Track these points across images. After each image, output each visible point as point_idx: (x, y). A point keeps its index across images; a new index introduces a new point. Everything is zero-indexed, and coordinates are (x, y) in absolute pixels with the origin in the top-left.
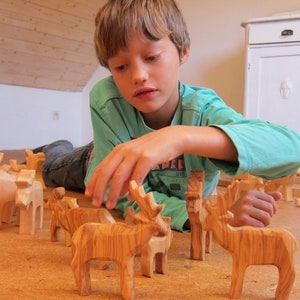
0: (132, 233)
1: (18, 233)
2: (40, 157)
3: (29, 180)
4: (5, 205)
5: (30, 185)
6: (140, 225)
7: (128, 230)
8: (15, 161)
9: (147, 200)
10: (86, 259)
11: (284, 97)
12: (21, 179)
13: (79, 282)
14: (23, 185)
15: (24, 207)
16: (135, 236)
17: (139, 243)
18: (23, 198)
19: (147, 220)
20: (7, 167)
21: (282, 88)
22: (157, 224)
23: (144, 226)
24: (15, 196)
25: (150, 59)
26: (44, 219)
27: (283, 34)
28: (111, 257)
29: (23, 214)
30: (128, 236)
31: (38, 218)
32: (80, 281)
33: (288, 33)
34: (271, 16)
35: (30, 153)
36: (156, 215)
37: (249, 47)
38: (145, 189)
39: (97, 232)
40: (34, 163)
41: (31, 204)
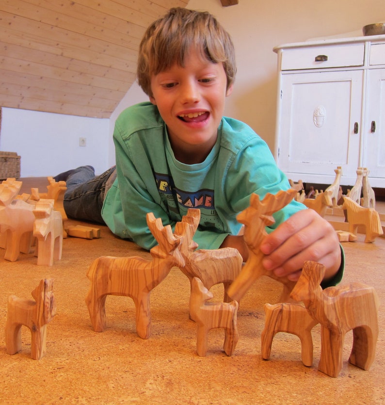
0: (149, 268)
1: (36, 264)
2: (61, 186)
3: (47, 210)
4: (23, 235)
5: (49, 215)
6: (157, 259)
7: (145, 265)
8: (36, 190)
9: (164, 234)
10: (100, 294)
11: (317, 125)
12: (39, 209)
13: (93, 317)
14: (41, 215)
15: (42, 238)
16: (152, 271)
17: (155, 279)
18: (41, 228)
19: (164, 255)
20: (26, 196)
21: (315, 116)
22: (175, 259)
23: (162, 261)
24: (32, 226)
25: (204, 81)
26: (63, 249)
27: (317, 60)
28: (127, 292)
29: (41, 245)
30: (144, 270)
31: (56, 249)
32: (95, 317)
33: (322, 58)
34: (304, 41)
35: (53, 182)
36: (173, 250)
37: (281, 73)
38: (163, 221)
39: (112, 267)
40: (55, 192)
41: (50, 234)
